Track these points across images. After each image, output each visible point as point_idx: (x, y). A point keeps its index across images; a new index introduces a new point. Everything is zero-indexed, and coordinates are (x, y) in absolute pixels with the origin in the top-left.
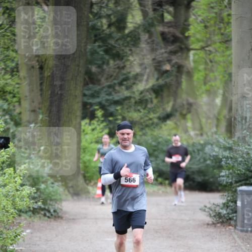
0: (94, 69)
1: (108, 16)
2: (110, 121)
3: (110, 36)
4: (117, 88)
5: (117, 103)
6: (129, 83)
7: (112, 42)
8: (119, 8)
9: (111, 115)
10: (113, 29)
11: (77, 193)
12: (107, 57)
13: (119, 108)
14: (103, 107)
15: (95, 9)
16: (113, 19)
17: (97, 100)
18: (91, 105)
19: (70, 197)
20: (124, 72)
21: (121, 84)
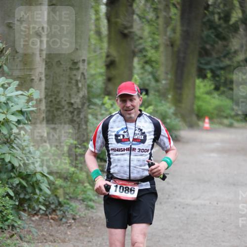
0: (208, 47)
1: (219, 13)
2: (217, 81)
3: (220, 26)
4: (222, 59)
5: (222, 69)
6: (230, 56)
7: (220, 30)
8: (226, 8)
9: (218, 76)
10: (222, 21)
11: (192, 126)
12: (217, 39)
13: (222, 72)
14: (212, 71)
15: (211, 9)
16: (222, 15)
17: (209, 67)
18: (205, 69)
19: (187, 128)
20: (227, 49)
21: (225, 56)
